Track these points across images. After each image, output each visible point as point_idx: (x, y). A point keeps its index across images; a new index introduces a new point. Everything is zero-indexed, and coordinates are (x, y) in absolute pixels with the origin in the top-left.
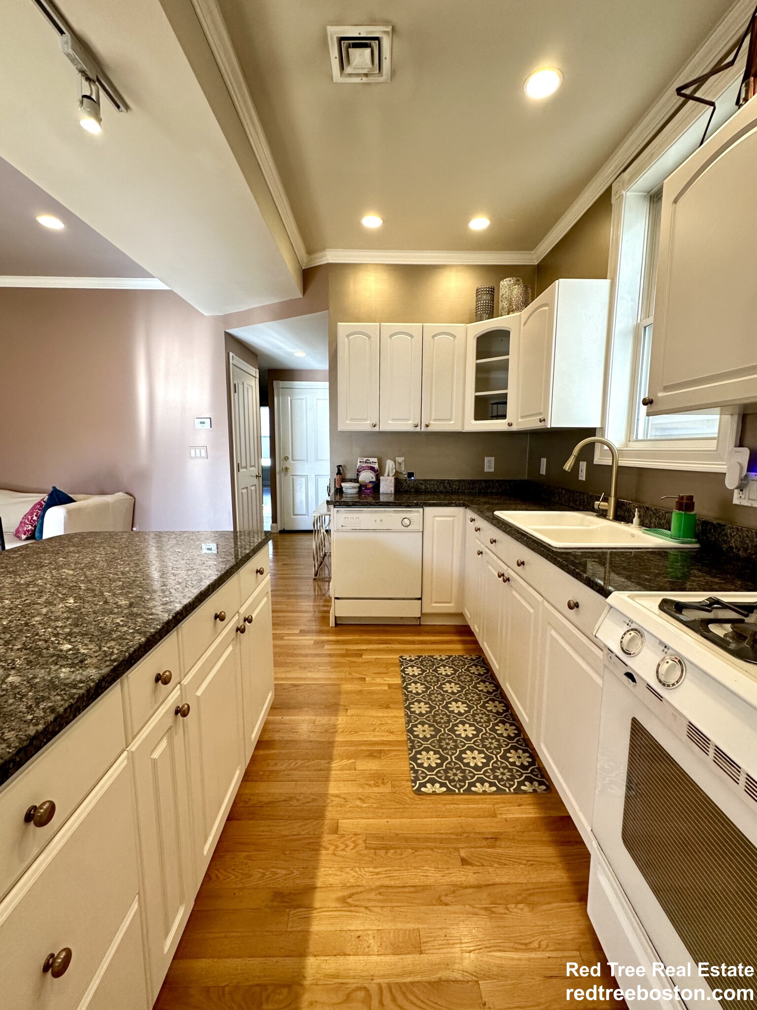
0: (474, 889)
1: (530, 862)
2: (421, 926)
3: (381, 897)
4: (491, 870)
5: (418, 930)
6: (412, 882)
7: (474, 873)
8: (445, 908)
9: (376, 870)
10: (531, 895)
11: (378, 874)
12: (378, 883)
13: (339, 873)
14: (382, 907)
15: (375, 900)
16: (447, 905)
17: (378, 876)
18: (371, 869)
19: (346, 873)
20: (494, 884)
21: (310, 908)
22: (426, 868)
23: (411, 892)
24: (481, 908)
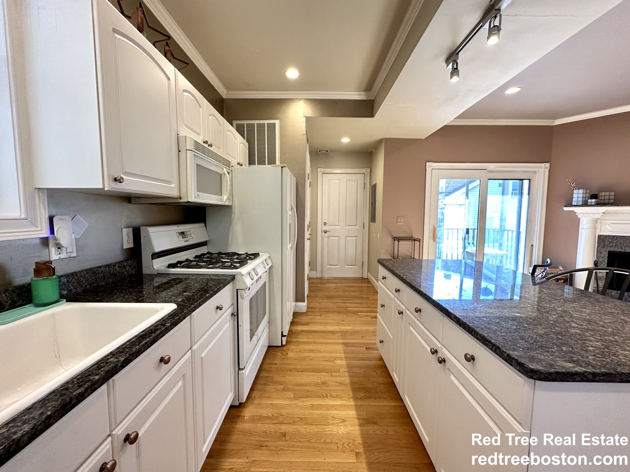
0: (285, 422)
1: (250, 432)
2: (311, 411)
3: (327, 421)
4: (272, 430)
5: (312, 410)
6: (313, 426)
7: (281, 429)
8: (300, 416)
9: (331, 432)
10: (260, 419)
11: (330, 431)
12: (329, 426)
13: (349, 431)
14: (327, 417)
15: (330, 420)
16: (299, 418)
17: (329, 429)
18: (333, 432)
19: (345, 431)
20: (273, 424)
21: (359, 419)
22: (305, 432)
23: (314, 422)
24: (284, 415)
